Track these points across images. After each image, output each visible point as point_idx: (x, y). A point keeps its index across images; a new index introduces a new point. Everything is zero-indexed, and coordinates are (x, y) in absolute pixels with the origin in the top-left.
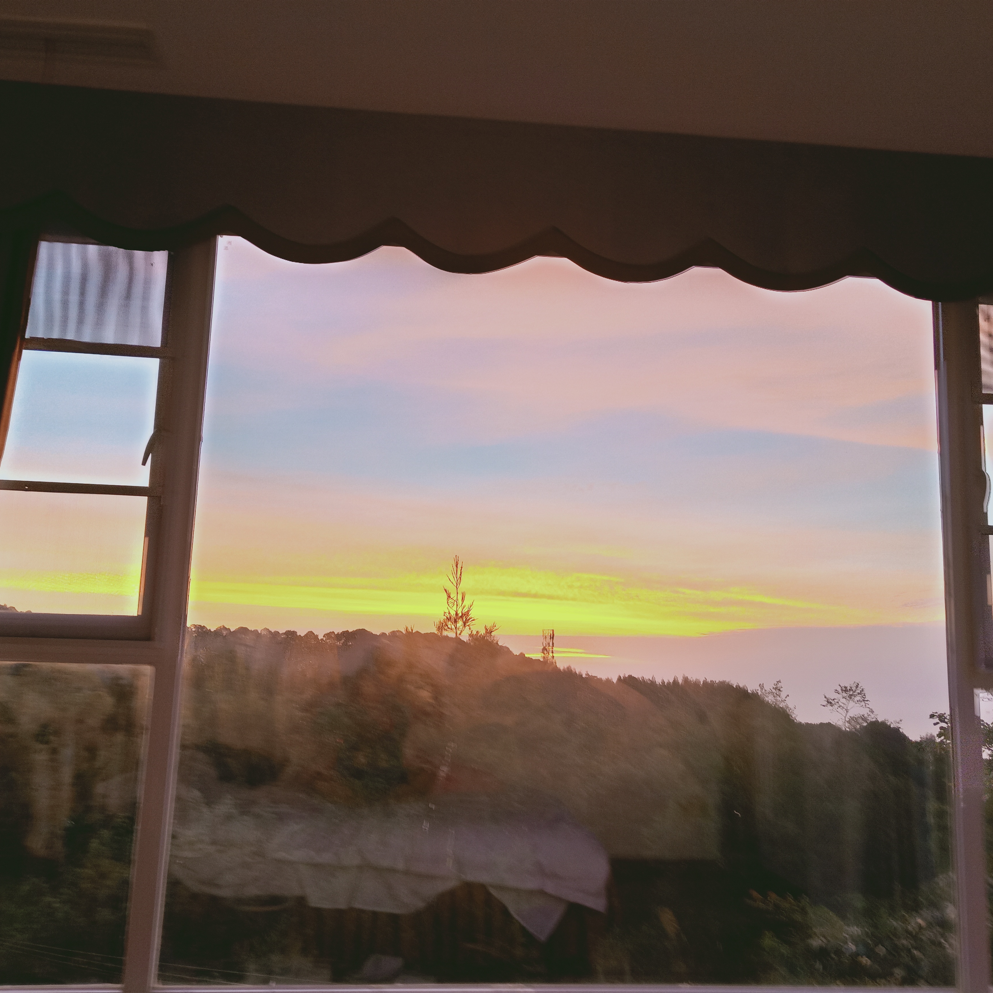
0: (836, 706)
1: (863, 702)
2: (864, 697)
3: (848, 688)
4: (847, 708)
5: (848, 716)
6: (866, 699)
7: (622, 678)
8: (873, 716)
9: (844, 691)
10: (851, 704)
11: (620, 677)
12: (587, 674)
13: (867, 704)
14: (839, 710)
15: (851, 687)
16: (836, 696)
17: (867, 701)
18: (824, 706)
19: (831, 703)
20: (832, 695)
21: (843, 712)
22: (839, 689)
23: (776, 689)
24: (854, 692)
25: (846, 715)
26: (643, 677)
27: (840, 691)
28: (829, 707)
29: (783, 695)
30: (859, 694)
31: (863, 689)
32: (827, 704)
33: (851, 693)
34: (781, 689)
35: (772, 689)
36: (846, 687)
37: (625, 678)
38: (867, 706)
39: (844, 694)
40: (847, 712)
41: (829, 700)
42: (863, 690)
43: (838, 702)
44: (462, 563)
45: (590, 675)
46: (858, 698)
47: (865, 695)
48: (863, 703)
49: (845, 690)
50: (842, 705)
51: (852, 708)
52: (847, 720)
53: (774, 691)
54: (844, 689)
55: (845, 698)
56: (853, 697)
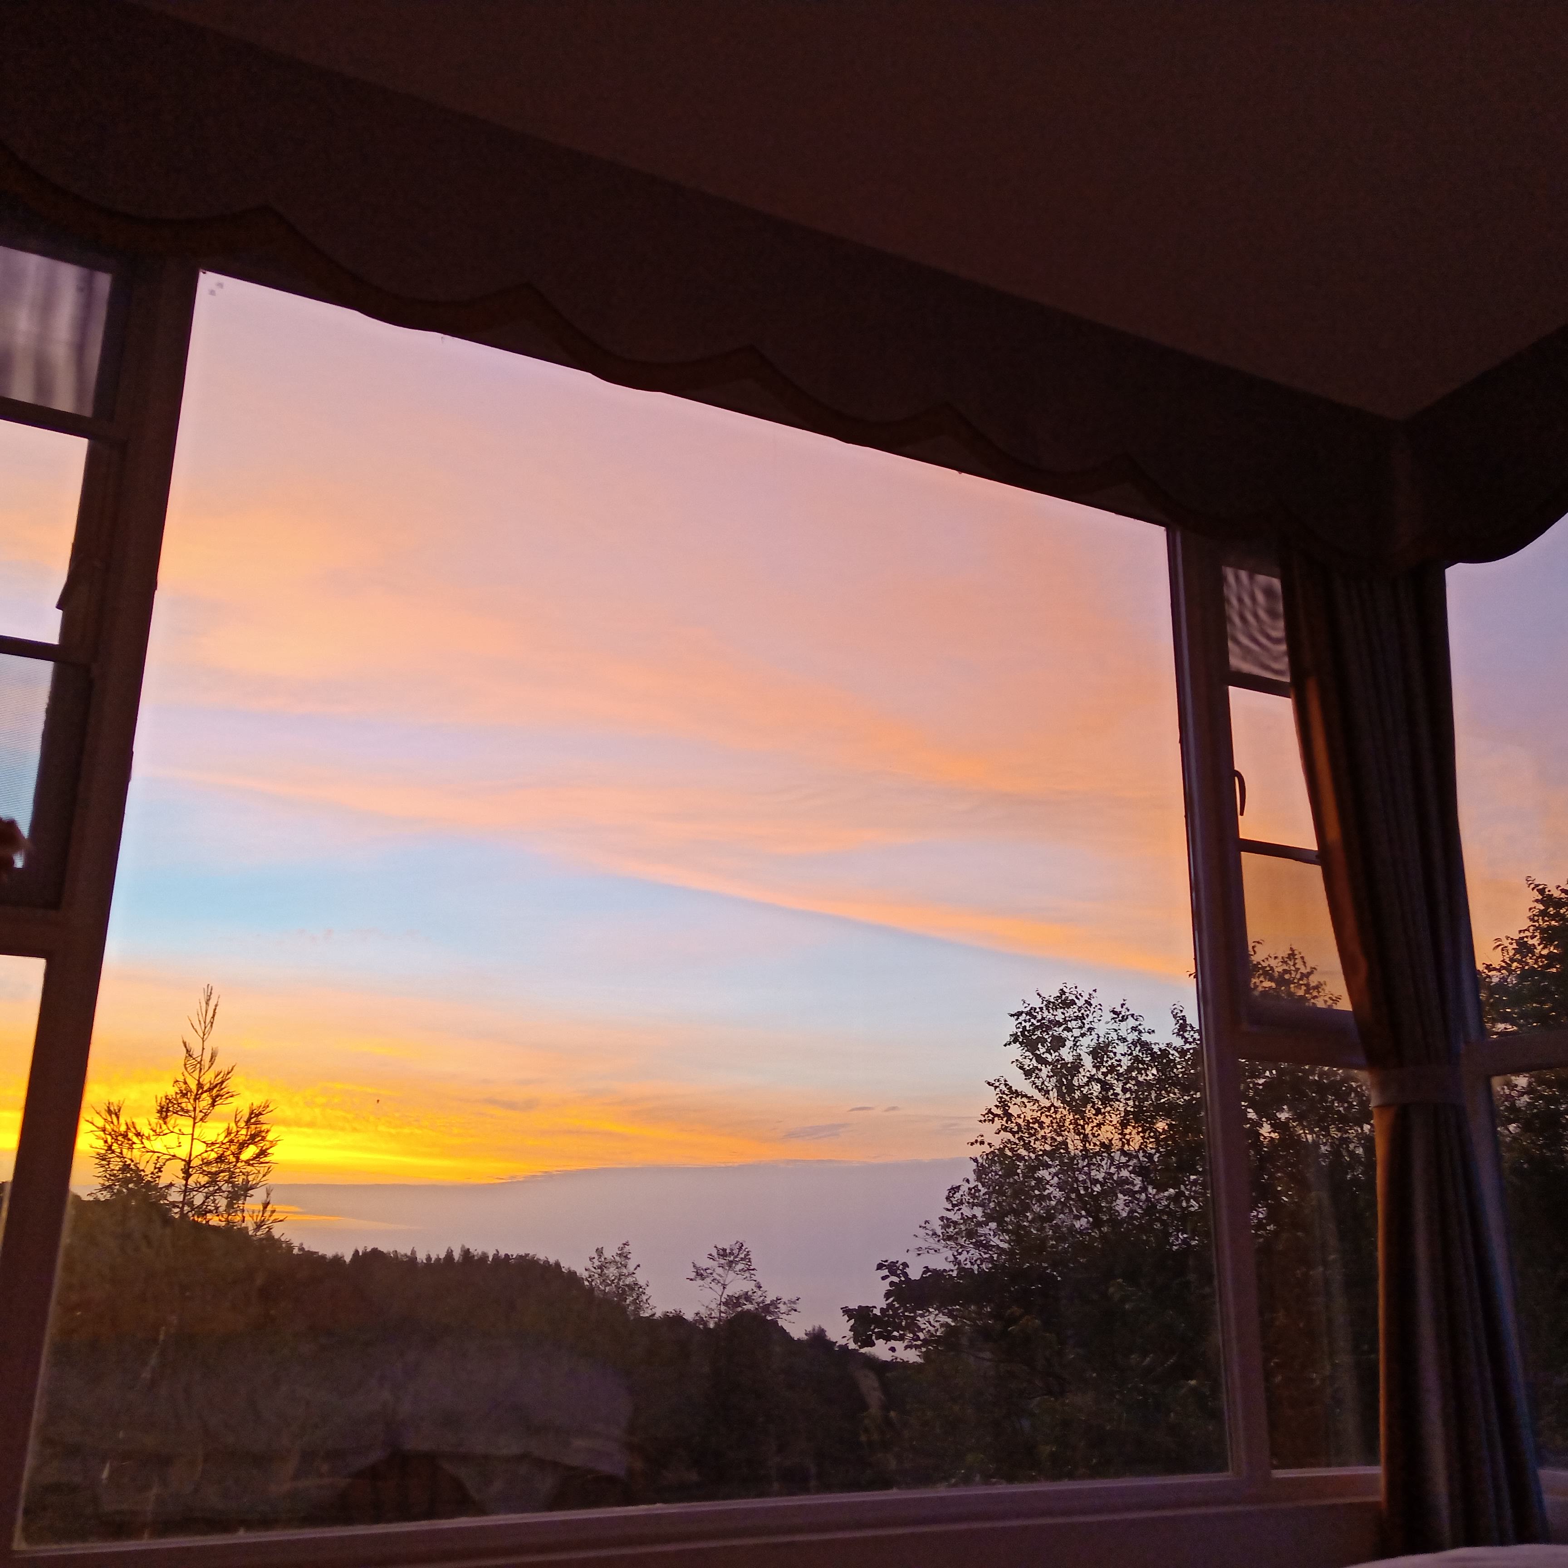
0: (709, 1280)
1: (747, 1272)
2: (749, 1264)
3: (728, 1251)
4: (725, 1281)
5: (725, 1296)
6: (752, 1267)
7: (361, 1254)
8: (760, 1293)
9: (722, 1255)
10: (731, 1274)
11: (357, 1252)
12: (301, 1249)
13: (753, 1274)
14: (713, 1285)
15: (732, 1250)
16: (710, 1263)
17: (753, 1270)
18: (691, 1280)
19: (702, 1275)
20: (704, 1263)
21: (719, 1288)
22: (715, 1253)
23: (620, 1255)
24: (736, 1257)
25: (722, 1294)
26: (396, 1251)
27: (716, 1256)
28: (699, 1282)
29: (631, 1266)
30: (742, 1259)
31: (748, 1252)
32: (696, 1278)
33: (732, 1258)
34: (629, 1256)
35: (615, 1257)
36: (724, 1250)
37: (365, 1253)
38: (754, 1278)
39: (723, 1261)
40: (724, 1288)
41: (699, 1271)
42: (747, 1254)
43: (711, 1274)
44: (219, 997)
45: (306, 1250)
46: (740, 1266)
47: (750, 1261)
48: (747, 1274)
49: (723, 1253)
50: (718, 1278)
51: (731, 1282)
52: (724, 1300)
53: (618, 1259)
54: (721, 1252)
55: (723, 1267)
56: (734, 1265)
